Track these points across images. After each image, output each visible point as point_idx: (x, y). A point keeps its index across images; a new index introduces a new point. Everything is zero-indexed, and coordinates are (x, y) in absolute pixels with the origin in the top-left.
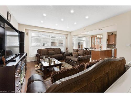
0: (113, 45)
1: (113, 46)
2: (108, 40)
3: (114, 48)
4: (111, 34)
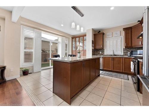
0: (100, 50)
1: (101, 53)
2: (94, 43)
3: (102, 55)
4: (98, 32)
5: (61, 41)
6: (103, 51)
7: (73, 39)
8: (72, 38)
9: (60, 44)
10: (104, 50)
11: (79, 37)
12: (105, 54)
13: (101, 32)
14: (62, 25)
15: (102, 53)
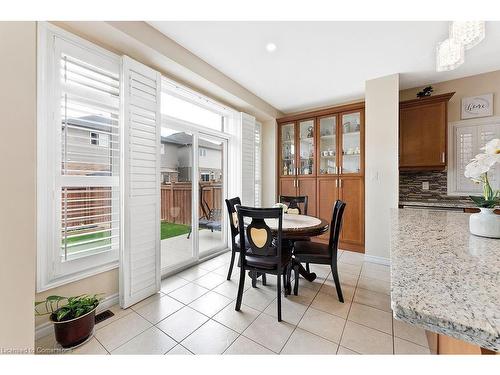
1: (426, 186)
3: (435, 197)
4: (420, 95)
5: (239, 135)
6: (436, 180)
7: (283, 127)
8: (281, 123)
9: (232, 148)
10: (445, 174)
11: (317, 116)
12: (451, 193)
13: (432, 94)
14: (271, 47)
15: (431, 188)
